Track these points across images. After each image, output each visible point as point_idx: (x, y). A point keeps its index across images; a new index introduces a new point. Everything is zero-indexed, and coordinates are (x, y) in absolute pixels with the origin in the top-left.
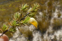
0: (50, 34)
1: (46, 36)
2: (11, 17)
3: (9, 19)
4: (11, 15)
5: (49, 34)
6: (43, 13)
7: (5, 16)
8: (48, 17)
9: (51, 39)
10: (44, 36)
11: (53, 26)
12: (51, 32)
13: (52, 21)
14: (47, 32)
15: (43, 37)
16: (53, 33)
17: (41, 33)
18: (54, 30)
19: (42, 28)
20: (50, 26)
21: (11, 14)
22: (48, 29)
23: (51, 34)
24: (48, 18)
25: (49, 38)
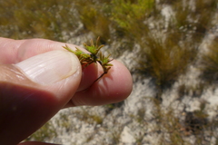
0: (187, 94)
1: (169, 99)
2: (58, 16)
3: (49, 24)
4: (58, 10)
5: (183, 92)
6: (175, 10)
7: (37, 12)
8: (195, 28)
9: (187, 110)
10: (164, 97)
11: (203, 67)
12: (191, 87)
13: (205, 47)
14: (176, 85)
15: (161, 100)
16: (198, 92)
17: (156, 85)
18: (203, 82)
19: (160, 70)
20: (194, 65)
21: (57, 4)
22: (181, 76)
23: (191, 93)
24: (191, 32)
25: (181, 108)
